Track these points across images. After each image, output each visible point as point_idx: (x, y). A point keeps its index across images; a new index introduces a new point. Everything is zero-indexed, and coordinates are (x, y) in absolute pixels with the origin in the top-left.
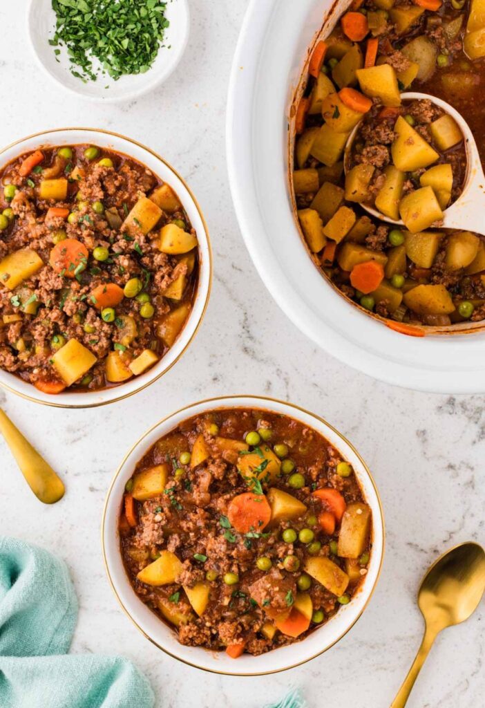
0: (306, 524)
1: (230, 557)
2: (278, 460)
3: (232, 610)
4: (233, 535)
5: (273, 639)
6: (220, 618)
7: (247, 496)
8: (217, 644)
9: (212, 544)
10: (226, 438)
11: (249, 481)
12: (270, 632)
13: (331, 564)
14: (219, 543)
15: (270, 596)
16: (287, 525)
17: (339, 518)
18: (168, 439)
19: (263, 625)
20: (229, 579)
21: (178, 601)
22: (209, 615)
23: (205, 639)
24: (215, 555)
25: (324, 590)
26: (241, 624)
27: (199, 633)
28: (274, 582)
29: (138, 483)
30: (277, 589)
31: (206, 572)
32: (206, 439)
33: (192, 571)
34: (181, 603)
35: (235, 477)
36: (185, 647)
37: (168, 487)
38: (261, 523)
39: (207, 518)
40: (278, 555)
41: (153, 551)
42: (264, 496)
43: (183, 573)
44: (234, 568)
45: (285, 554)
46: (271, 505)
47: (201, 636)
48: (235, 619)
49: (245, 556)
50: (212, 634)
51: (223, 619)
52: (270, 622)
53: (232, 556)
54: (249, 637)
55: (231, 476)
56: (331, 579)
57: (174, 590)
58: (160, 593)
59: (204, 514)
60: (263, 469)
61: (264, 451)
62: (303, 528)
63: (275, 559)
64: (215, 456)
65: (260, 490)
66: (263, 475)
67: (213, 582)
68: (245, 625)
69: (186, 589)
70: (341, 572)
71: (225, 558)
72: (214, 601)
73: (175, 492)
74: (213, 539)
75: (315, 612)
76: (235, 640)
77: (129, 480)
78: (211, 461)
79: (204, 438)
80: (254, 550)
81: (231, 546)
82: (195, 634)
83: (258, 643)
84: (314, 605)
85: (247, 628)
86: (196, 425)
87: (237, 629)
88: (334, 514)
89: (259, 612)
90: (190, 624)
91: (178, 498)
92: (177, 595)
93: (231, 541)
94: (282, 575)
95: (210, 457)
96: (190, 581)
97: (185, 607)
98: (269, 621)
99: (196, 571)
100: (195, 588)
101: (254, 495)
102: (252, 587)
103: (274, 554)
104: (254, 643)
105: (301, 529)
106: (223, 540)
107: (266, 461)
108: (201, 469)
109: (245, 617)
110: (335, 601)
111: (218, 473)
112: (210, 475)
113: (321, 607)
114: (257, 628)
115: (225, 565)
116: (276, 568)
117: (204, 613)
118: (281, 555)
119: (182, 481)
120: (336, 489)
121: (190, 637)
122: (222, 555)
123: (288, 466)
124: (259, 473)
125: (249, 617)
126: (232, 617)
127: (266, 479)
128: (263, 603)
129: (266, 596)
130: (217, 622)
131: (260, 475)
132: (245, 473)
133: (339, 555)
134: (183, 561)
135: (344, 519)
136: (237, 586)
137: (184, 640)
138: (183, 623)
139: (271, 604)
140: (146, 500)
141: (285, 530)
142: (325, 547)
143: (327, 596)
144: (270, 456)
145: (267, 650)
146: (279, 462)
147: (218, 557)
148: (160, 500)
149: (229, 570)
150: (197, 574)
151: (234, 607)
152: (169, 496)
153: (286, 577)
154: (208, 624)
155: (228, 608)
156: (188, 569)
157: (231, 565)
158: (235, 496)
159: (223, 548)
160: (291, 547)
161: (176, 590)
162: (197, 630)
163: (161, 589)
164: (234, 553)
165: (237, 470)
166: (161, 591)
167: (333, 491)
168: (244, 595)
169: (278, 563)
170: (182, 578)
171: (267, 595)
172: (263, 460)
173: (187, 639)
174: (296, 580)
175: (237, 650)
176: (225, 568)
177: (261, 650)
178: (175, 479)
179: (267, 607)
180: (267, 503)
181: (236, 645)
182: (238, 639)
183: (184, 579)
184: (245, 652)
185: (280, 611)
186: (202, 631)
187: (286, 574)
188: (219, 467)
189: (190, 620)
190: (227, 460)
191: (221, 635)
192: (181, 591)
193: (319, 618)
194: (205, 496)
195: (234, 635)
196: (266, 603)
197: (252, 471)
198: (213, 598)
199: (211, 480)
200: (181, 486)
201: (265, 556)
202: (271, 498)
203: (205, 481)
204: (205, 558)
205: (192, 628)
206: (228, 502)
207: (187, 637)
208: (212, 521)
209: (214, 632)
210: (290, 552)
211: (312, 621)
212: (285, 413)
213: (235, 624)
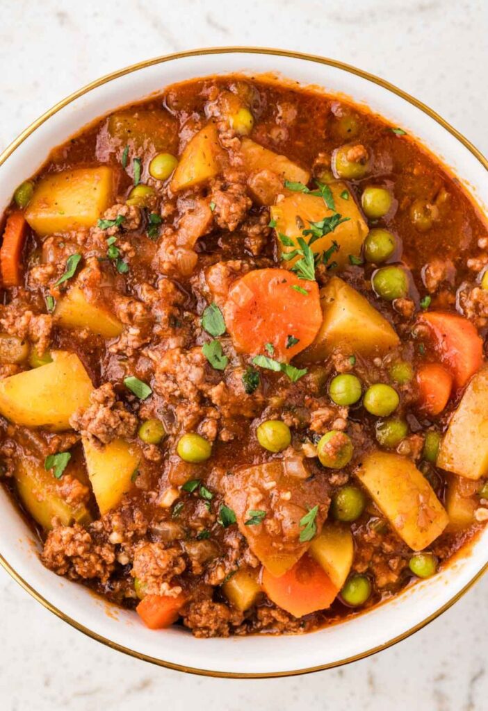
0: (389, 376)
1: (203, 400)
2: (362, 222)
3: (175, 521)
4: (223, 354)
5: (245, 612)
6: (143, 532)
7: (277, 275)
8: (122, 590)
9: (173, 362)
10: (265, 147)
11: (289, 249)
12: (243, 593)
13: (418, 477)
14: (188, 362)
15: (269, 506)
16: (349, 363)
17: (462, 384)
18: (136, 115)
19: (232, 573)
20: (189, 447)
21: (64, 473)
22: (122, 515)
23: (98, 568)
24: (170, 385)
25: (387, 531)
26: (185, 556)
27: (89, 551)
28: (285, 481)
29: (45, 191)
30: (287, 496)
31: (141, 421)
32: (221, 136)
33: (112, 409)
34: (67, 478)
35: (262, 234)
36: (52, 574)
37: (110, 214)
38: (293, 342)
39: (176, 305)
40: (309, 425)
41: (40, 346)
42: (315, 285)
43: (93, 408)
44: (209, 428)
45: (327, 425)
46: (325, 309)
47: (93, 558)
48: (176, 543)
49: (238, 405)
50: (116, 563)
51: (149, 536)
52: (252, 571)
53: (209, 398)
54: (197, 590)
55: (255, 230)
56: (410, 506)
57: (59, 445)
58: (29, 445)
59: (173, 293)
60: (326, 229)
61: (337, 196)
62: (380, 381)
63: (300, 433)
64: (231, 177)
65: (310, 271)
66: (322, 244)
67: (152, 447)
68: (194, 563)
69: (89, 447)
70: (434, 501)
71: (192, 396)
72: (141, 490)
73: (122, 231)
74: (177, 351)
75: (352, 576)
76: (164, 586)
77: (28, 182)
78: (219, 184)
79: (219, 132)
80: (260, 397)
81: (213, 374)
82: (80, 550)
83: (212, 608)
84: (357, 559)
85: (198, 571)
86: (205, 100)
87: (176, 564)
88: (451, 371)
89: (232, 541)
90: (75, 525)
91: (126, 246)
92: (64, 459)
93: (216, 365)
94: (309, 470)
95: (219, 176)
96: (104, 428)
97: (73, 488)
98: (249, 567)
99: (122, 413)
100: (108, 448)
101: (293, 277)
102: (233, 478)
103: (301, 421)
104: (204, 607)
105: (375, 383)
106: (198, 358)
107: (338, 216)
108: (193, 197)
109: (201, 544)
110: (404, 564)
111: (230, 213)
112: (209, 215)
113: (369, 570)
114: (219, 575)
115: (187, 415)
116: (298, 451)
117: (113, 511)
118: (315, 425)
119: (144, 211)
120: (472, 320)
121: (69, 553)
122: (188, 389)
123: (381, 244)
124: (315, 237)
125: (208, 548)
126: (171, 537)
127: (326, 255)
128: (248, 517)
129: (258, 504)
130: (135, 539)
131: (316, 242)
132: (284, 229)
133: (439, 465)
134: (97, 384)
135: (470, 388)
136: (201, 468)
137: (54, 558)
138: (59, 522)
139: (264, 526)
140: (52, 235)
141: (339, 374)
142: (415, 437)
143: (388, 547)
144: (348, 208)
145: (226, 632)
146: (364, 228)
147: (177, 393)
148: (85, 241)
149: (193, 429)
150: (122, 419)
151: (182, 516)
152: (107, 236)
153: (313, 476)
154: (115, 538)
155: (168, 515)
156: (106, 401)
157: (200, 418)
158: (252, 268)
159: (196, 374)
160: (344, 413)
161: (65, 446)
162: (86, 542)
163: (32, 437)
164: (215, 392)
165: (269, 220)
166: (32, 443)
167: (464, 321)
168: (209, 495)
169: (303, 442)
170: (86, 417)
171: (262, 501)
172: (333, 214)
173: (60, 558)
174: (334, 492)
175: (163, 610)
176: (186, 422)
177: (213, 627)
178: (128, 202)
179: (254, 529)
180: (317, 302)
181: (165, 597)
182: (172, 585)
183: (90, 420)
184: (179, 623)
185: (281, 547)
186: (97, 549)
187: (316, 471)
188: (236, 200)
189: (77, 519)
190: (257, 191)
191: (136, 569)
192: (76, 451)
193: (357, 594)
194: (185, 257)
195: (165, 576)
196: (254, 518)
197: (301, 227)
198: (140, 483)
199: (209, 225)
200: (137, 221)
201: (279, 419)
202: (330, 294)
203: (193, 223)
204: (147, 391)
205: (78, 536)
206: (234, 276)
207: (63, 551)
208: (186, 314)
209: (124, 560)
210: (339, 424)
211: (341, 593)
212: (404, 128)
213: (174, 552)
